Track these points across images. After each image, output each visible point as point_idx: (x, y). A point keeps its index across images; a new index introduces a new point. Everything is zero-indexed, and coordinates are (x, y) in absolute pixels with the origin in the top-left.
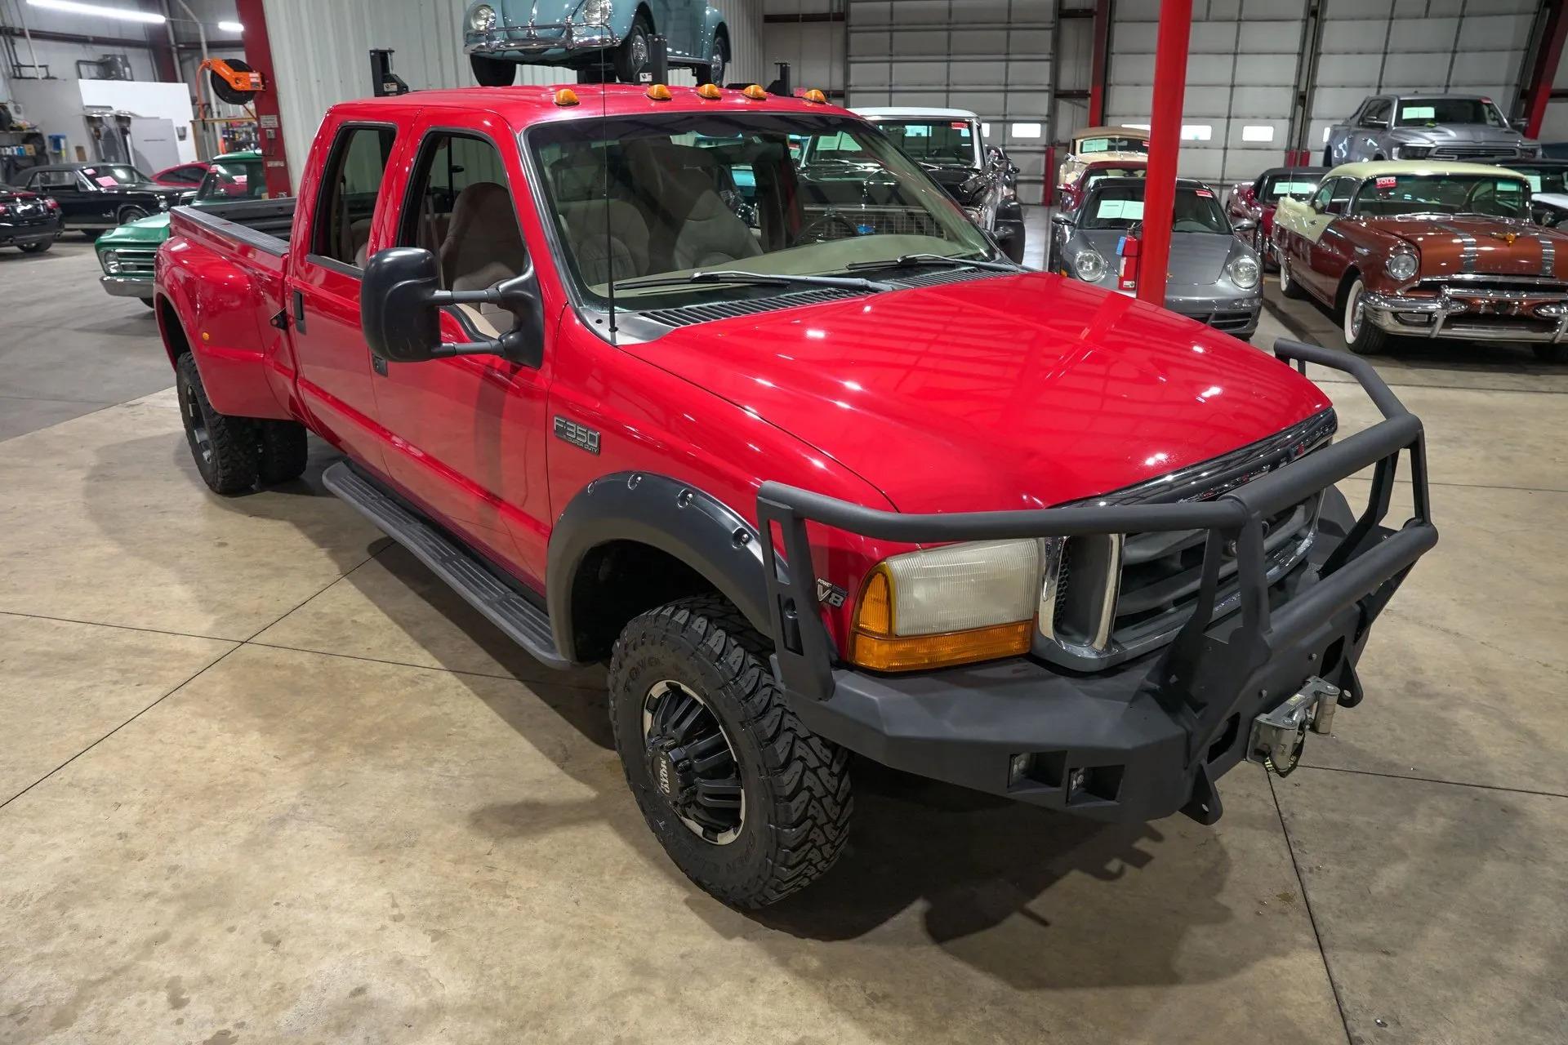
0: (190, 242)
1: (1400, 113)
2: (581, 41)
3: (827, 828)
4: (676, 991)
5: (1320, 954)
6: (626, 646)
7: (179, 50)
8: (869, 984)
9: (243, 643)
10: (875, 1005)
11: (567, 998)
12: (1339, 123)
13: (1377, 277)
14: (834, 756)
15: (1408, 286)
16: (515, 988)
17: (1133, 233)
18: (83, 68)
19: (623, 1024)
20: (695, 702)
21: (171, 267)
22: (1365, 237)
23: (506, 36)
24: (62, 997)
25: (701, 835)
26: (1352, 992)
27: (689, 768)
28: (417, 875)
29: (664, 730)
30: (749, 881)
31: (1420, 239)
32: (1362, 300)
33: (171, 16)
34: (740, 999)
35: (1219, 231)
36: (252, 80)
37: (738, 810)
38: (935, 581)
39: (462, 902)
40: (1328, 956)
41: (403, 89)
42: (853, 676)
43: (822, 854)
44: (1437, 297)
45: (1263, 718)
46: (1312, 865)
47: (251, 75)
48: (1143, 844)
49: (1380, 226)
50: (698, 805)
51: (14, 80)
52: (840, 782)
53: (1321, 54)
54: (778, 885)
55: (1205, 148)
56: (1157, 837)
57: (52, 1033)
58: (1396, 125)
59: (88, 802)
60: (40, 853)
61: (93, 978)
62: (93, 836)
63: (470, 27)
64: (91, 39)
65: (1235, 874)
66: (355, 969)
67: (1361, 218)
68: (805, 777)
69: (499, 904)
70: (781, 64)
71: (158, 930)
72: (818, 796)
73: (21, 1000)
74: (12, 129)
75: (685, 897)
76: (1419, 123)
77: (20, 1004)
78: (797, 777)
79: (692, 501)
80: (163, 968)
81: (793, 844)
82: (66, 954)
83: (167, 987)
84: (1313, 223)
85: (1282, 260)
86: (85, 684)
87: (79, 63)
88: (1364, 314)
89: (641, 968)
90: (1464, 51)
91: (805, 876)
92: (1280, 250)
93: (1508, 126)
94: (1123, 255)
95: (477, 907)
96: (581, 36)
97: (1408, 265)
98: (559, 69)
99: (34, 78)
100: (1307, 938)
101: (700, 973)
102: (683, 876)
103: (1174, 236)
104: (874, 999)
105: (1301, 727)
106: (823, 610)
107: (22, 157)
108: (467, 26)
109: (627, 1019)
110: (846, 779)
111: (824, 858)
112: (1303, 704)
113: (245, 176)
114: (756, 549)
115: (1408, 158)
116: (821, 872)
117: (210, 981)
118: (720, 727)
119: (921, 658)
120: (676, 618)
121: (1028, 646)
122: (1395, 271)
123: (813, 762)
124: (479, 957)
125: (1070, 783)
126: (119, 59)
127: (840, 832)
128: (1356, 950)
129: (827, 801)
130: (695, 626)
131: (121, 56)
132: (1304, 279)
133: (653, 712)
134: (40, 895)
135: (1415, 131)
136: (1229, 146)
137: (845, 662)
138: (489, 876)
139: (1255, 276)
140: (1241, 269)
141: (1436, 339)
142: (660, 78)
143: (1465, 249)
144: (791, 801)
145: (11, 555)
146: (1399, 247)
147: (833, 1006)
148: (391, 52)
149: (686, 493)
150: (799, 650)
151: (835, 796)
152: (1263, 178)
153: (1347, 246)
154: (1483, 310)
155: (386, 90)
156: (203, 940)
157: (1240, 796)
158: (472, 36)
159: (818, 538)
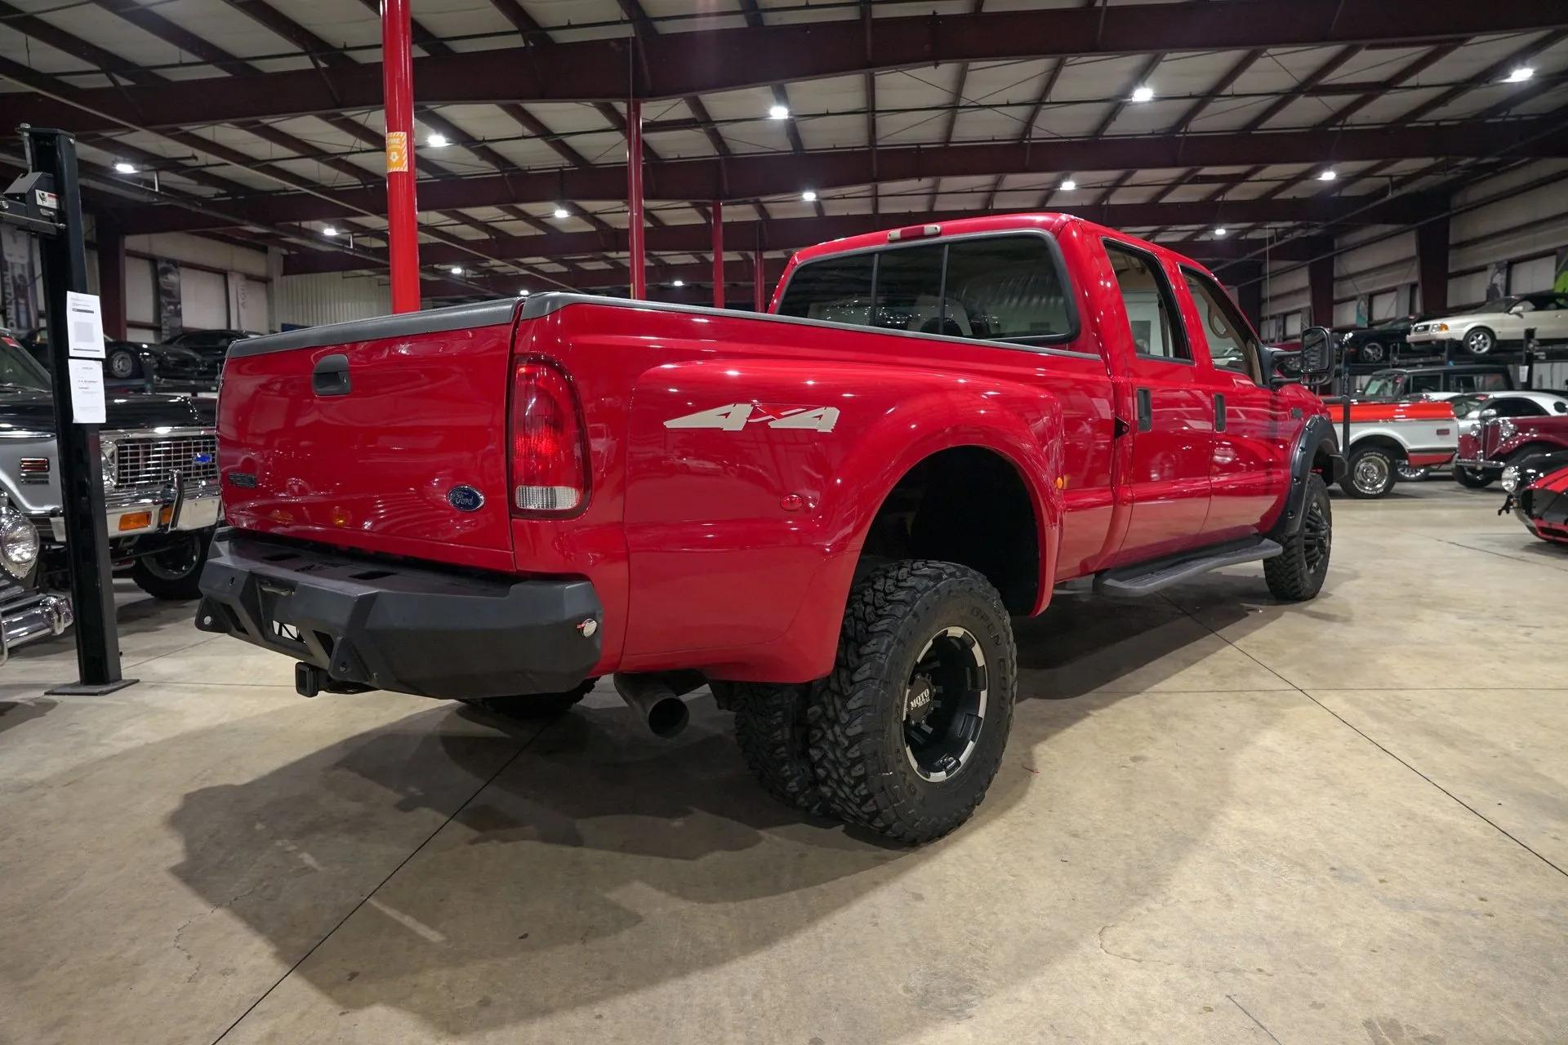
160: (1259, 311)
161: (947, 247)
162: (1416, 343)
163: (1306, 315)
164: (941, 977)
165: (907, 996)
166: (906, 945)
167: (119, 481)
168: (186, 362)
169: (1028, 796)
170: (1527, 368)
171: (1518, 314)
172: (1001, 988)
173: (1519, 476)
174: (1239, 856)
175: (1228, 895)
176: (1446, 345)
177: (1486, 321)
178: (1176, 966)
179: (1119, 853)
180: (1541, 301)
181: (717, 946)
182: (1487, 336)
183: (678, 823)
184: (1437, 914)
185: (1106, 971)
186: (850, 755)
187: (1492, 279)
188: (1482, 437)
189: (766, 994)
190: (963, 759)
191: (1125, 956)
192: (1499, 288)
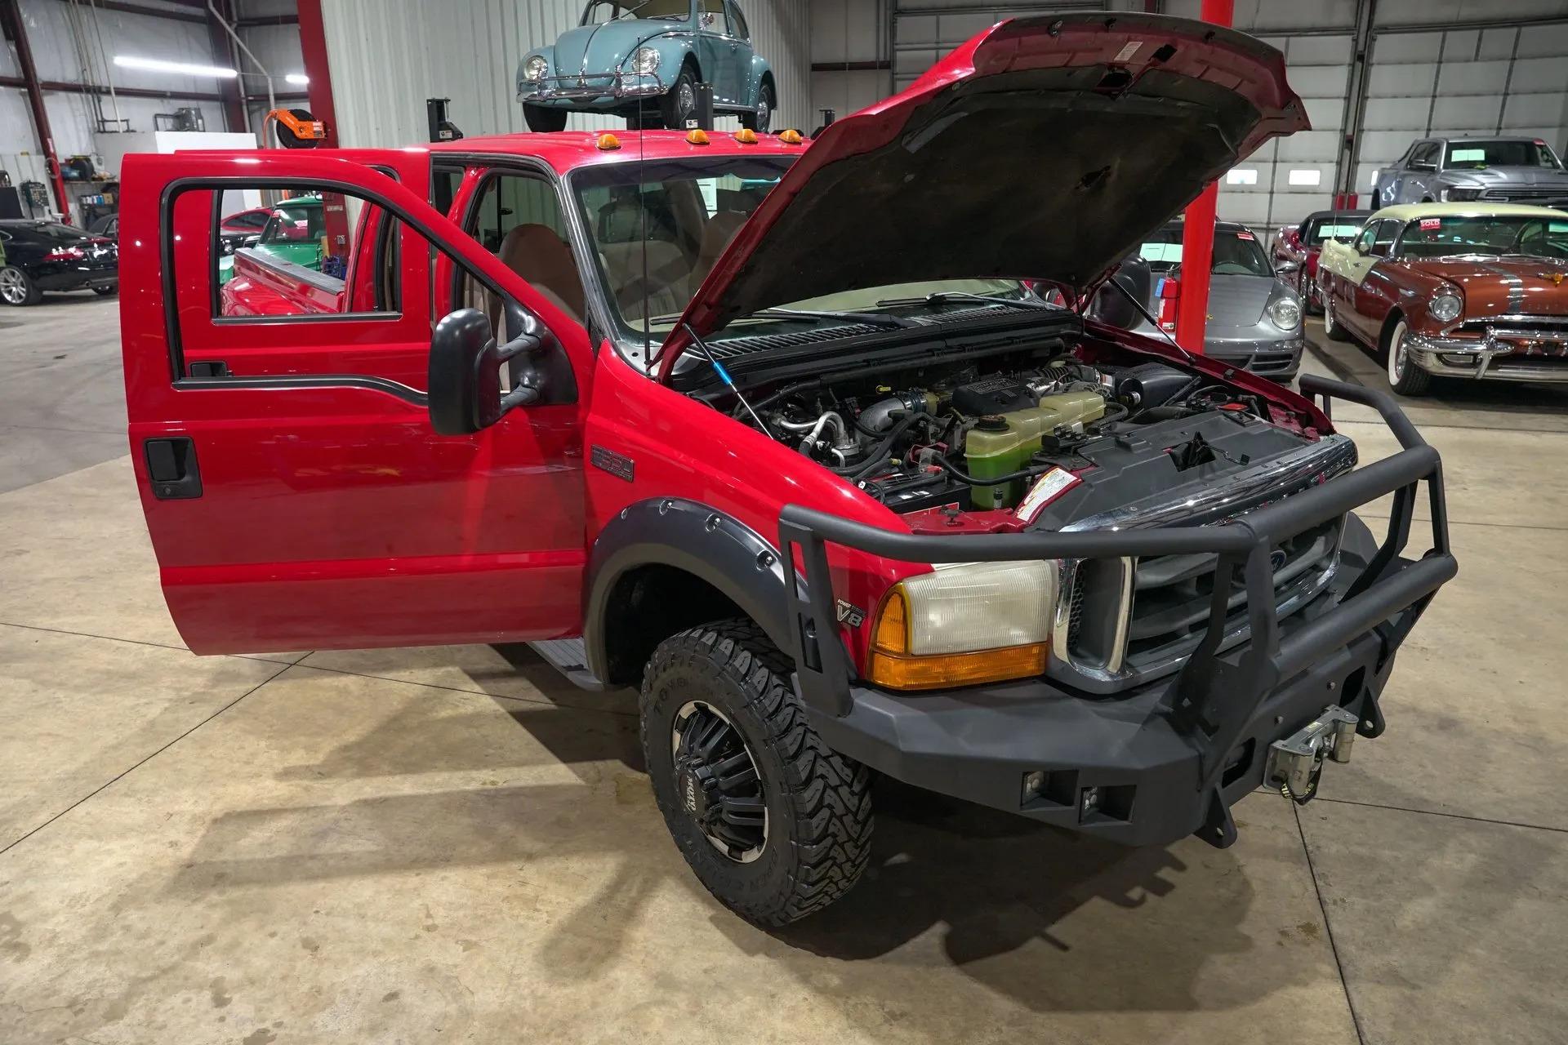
0: (253, 282)
1: (1449, 156)
2: (630, 89)
3: (849, 846)
4: (698, 1004)
5: (1342, 985)
6: (656, 668)
7: (249, 102)
8: (887, 1002)
9: (291, 665)
10: (893, 1022)
11: (592, 1008)
12: (1388, 166)
13: (1420, 319)
14: (855, 775)
15: (1452, 328)
16: (543, 997)
17: (1172, 275)
18: (160, 121)
19: (645, 1034)
20: (722, 722)
21: (233, 306)
22: (1411, 280)
23: (558, 85)
24: (114, 992)
25: (727, 854)
26: (1374, 1024)
27: (716, 785)
28: (451, 888)
29: (691, 749)
30: (771, 898)
31: (1466, 280)
32: (1406, 341)
33: (242, 71)
34: (761, 1014)
35: (1261, 273)
36: (315, 129)
37: (762, 828)
38: (950, 602)
39: (493, 914)
40: (1350, 988)
41: (457, 135)
42: (871, 694)
43: (843, 872)
44: (1481, 339)
45: (1279, 744)
46: (1335, 898)
47: (315, 124)
48: (1166, 874)
49: (1424, 268)
50: (724, 823)
51: (99, 135)
52: (860, 801)
53: (1368, 98)
54: (800, 902)
55: (1251, 192)
56: (1180, 867)
57: (105, 1024)
58: (1444, 167)
59: (141, 811)
60: (97, 858)
61: (144, 975)
62: (146, 843)
63: (524, 77)
64: (169, 94)
65: (1258, 905)
66: (389, 975)
67: (1405, 260)
68: (826, 795)
69: (529, 918)
70: (826, 111)
71: (203, 933)
72: (838, 813)
73: (78, 993)
74: (94, 179)
75: (710, 915)
76: (1469, 165)
77: (77, 996)
78: (818, 796)
79: (721, 525)
80: (208, 968)
81: (813, 861)
82: (118, 952)
83: (211, 986)
84: (1357, 265)
85: (1326, 304)
86: (143, 701)
87: (156, 116)
88: (1408, 355)
89: (665, 982)
90: (1515, 94)
91: (826, 893)
92: (1324, 293)
93: (1562, 167)
94: (1162, 297)
95: (508, 919)
96: (629, 84)
97: (1452, 306)
98: (610, 117)
99: (116, 132)
100: (1329, 969)
101: (722, 988)
102: (710, 894)
103: (1213, 279)
104: (893, 1017)
105: (1319, 754)
106: (843, 630)
107: (101, 205)
108: (521, 75)
109: (649, 1030)
110: (867, 798)
111: (844, 877)
112: (1320, 732)
113: (306, 221)
114: (778, 571)
115: (1457, 200)
116: (842, 891)
117: (252, 982)
118: (745, 746)
119: (937, 678)
120: (703, 640)
121: (1043, 668)
122: (1438, 312)
123: (834, 781)
124: (508, 967)
125: (1082, 802)
126: (193, 112)
127: (861, 851)
128: (1379, 982)
129: (848, 819)
130: (721, 648)
131: (195, 109)
132: (1348, 320)
133: (682, 732)
134: (97, 896)
135: (1464, 174)
136: (1275, 190)
137: (864, 680)
138: (520, 890)
139: (1296, 318)
140: (1282, 311)
141: (1482, 380)
142: (705, 125)
143: (1511, 289)
144: (811, 818)
145: (76, 579)
146: (1443, 288)
147: (850, 1021)
148: (447, 101)
149: (714, 518)
150: (819, 668)
151: (855, 815)
152: (1308, 221)
153: (1392, 289)
154: (1530, 351)
155: (441, 137)
156: (246, 944)
157: (1266, 828)
158: (525, 85)
159: (838, 560)
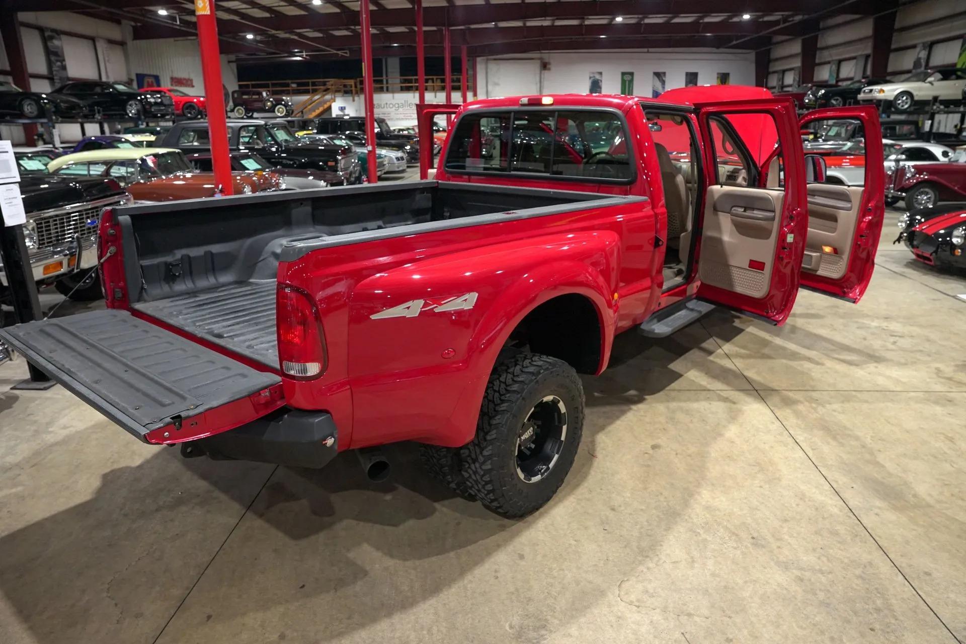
59: (878, 380)
86: (835, 414)
160: (767, 67)
161: (557, 113)
162: (864, 101)
163: (797, 72)
164: (529, 618)
165: (510, 631)
166: (513, 593)
167: (40, 244)
168: (73, 106)
169: (590, 477)
170: (930, 122)
171: (931, 83)
172: (562, 626)
173: (909, 220)
174: (703, 527)
175: (692, 558)
176: (882, 103)
177: (910, 88)
178: (658, 611)
179: (636, 523)
180: (948, 73)
181: (409, 594)
182: (909, 97)
183: (388, 497)
184: (803, 572)
185: (619, 614)
186: (484, 467)
187: (918, 54)
188: (894, 175)
189: (435, 629)
190: (551, 465)
191: (631, 603)
192: (922, 61)
